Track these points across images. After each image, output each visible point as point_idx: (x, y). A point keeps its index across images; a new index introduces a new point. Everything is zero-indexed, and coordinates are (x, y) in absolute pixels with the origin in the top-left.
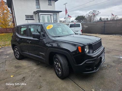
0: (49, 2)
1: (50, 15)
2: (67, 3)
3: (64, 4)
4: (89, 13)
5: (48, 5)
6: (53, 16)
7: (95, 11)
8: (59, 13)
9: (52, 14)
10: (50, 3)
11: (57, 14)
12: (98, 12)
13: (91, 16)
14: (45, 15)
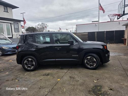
0: (4, 8)
1: (10, 24)
2: (25, 13)
3: (21, 14)
4: (38, 25)
5: (4, 11)
6: (13, 25)
7: (43, 24)
8: (20, 22)
9: (13, 22)
10: (6, 9)
11: (18, 23)
12: (46, 25)
13: (40, 28)
14: (3, 23)
